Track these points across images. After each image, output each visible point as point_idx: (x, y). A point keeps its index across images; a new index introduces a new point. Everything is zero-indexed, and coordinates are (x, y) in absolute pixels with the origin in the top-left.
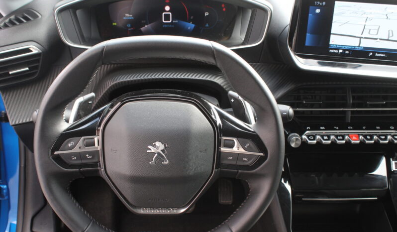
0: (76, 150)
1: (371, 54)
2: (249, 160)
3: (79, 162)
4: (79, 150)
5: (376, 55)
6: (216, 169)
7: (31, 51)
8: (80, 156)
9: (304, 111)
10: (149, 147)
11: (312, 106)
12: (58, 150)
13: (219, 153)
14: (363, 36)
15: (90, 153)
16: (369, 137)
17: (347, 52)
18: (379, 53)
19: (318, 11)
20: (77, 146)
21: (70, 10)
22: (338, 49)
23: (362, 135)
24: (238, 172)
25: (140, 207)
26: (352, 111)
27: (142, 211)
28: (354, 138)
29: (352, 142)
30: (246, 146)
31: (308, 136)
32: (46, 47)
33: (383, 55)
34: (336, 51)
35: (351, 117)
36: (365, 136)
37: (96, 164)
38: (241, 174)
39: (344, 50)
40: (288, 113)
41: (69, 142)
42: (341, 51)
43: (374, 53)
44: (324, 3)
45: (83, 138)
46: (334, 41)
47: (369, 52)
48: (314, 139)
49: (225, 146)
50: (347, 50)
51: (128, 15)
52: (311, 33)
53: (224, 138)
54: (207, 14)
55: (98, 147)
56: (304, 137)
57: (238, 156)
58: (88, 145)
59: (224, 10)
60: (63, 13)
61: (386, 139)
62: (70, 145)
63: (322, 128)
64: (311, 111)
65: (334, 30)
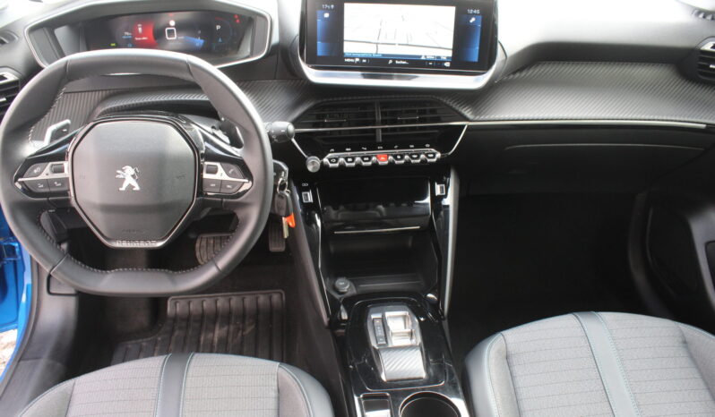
0: (43, 177)
1: (391, 62)
2: (233, 187)
3: (47, 190)
4: (46, 177)
5: (397, 62)
6: (197, 196)
7: (5, 78)
8: (48, 183)
9: (331, 131)
10: (119, 172)
11: (340, 125)
12: (22, 177)
13: (201, 179)
14: (380, 41)
15: (59, 180)
16: (399, 157)
17: (364, 61)
18: (399, 60)
19: (327, 15)
20: (45, 173)
21: (45, 29)
22: (354, 58)
23: (392, 155)
24: (222, 202)
25: (115, 240)
26: (383, 129)
27: (118, 244)
28: (383, 158)
29: (380, 163)
30: (230, 172)
31: (330, 159)
32: (24, 74)
33: (404, 63)
34: (352, 60)
35: (383, 136)
36: (395, 157)
37: (66, 193)
38: (226, 203)
39: (361, 59)
40: (287, 130)
41: (34, 169)
42: (357, 60)
43: (394, 60)
44: (332, 6)
45: (50, 163)
46: (348, 48)
47: (389, 60)
48: (336, 162)
49: (208, 172)
50: (364, 58)
51: (127, 33)
52: (322, 41)
53: (207, 163)
54: (218, 27)
55: (67, 173)
56: (325, 160)
57: (221, 183)
58: (56, 171)
59: (238, 21)
60: (36, 33)
61: (418, 158)
62: (35, 171)
63: (347, 149)
64: (340, 131)
65: (347, 36)
